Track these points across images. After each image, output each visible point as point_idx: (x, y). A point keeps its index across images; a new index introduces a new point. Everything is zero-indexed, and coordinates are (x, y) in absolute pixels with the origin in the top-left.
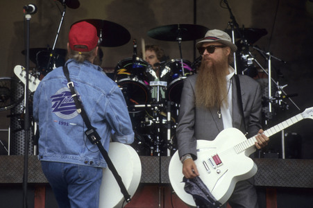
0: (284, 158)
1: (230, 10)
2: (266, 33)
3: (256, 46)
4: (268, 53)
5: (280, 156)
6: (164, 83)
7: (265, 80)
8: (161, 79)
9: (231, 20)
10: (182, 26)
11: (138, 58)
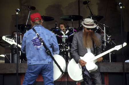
0: (110, 62)
1: (90, 9)
2: (103, 17)
3: (100, 22)
4: (104, 25)
5: (109, 61)
6: (67, 36)
7: (103, 34)
8: (66, 35)
9: (91, 13)
10: (73, 16)
11: (57, 27)
